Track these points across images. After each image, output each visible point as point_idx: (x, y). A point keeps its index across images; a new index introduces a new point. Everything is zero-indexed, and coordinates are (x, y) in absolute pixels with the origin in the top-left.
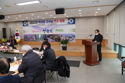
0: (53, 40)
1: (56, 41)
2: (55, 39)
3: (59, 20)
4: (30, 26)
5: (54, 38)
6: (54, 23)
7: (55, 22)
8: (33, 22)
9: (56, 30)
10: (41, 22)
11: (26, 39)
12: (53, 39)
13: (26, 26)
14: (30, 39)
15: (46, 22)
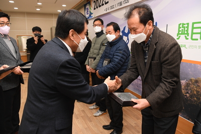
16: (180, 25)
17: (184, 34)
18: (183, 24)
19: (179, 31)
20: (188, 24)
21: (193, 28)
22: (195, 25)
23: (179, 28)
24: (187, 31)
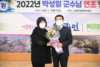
0: (79, 50)
1: (87, 52)
2: (84, 47)
3: (97, 3)
4: (18, 13)
5: (83, 44)
6: (83, 8)
7: (87, 6)
8: (27, 4)
9: (89, 26)
10: (49, 5)
11: (5, 46)
12: (80, 48)
13: (5, 11)
14: (16, 47)
15: (62, 5)
16: (87, 24)
17: (89, 27)
18: (89, 24)
19: (87, 26)
20: (90, 24)
21: (92, 26)
22: (93, 25)
23: (87, 25)
24: (90, 26)
